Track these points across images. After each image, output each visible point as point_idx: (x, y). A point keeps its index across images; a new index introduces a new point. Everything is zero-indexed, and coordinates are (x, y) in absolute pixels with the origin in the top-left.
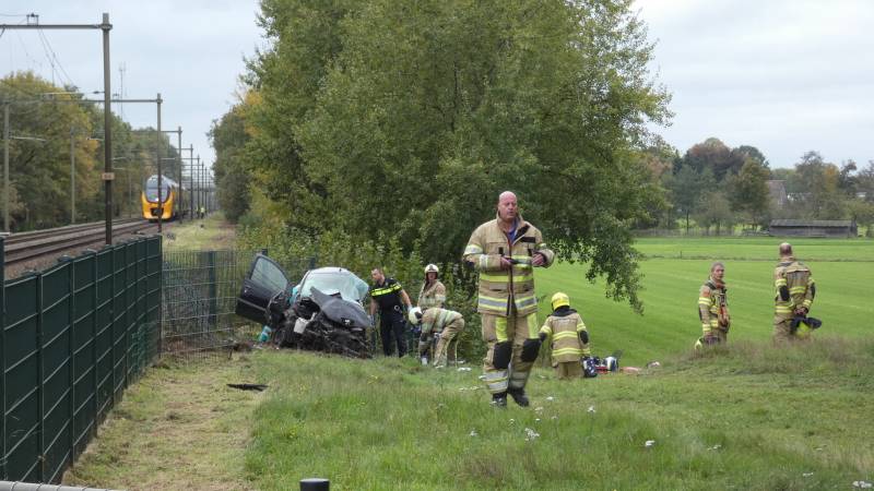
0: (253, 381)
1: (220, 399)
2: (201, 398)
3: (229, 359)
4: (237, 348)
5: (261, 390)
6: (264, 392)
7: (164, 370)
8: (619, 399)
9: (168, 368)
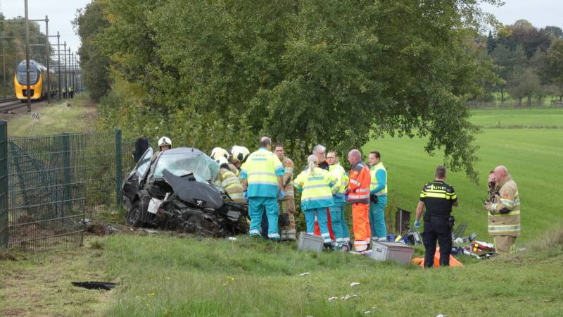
0: (101, 277)
1: (62, 301)
2: (42, 302)
3: (81, 245)
4: (91, 230)
5: (108, 289)
6: (111, 292)
7: (9, 262)
8: (497, 295)
9: (13, 259)
